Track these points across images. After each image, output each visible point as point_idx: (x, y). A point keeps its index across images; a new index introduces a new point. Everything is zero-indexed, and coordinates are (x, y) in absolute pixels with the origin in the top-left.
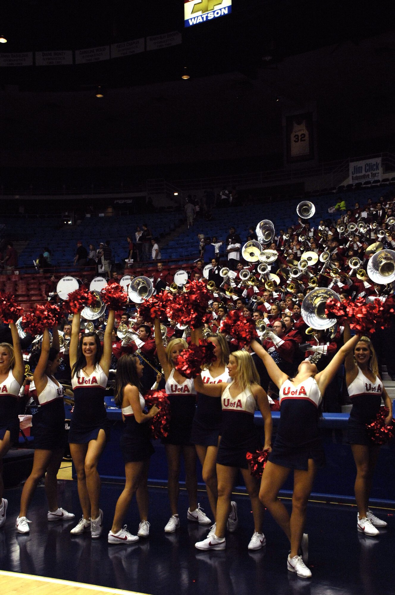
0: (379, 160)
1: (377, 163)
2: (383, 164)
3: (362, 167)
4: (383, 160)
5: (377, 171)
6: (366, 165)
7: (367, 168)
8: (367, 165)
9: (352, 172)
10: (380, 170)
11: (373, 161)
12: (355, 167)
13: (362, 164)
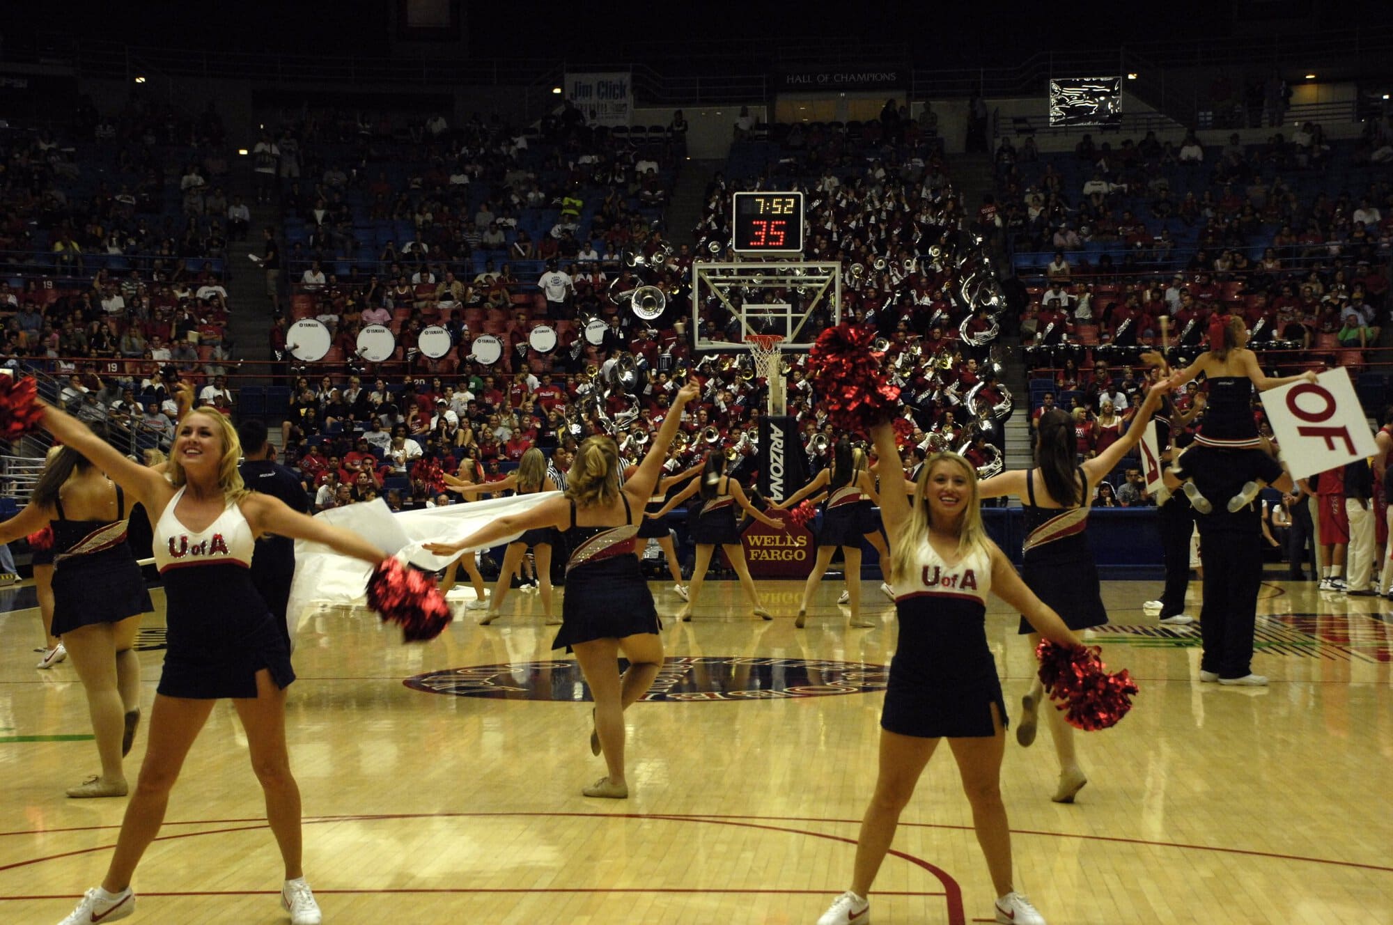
0: (626, 78)
1: (621, 82)
2: (633, 89)
3: (591, 87)
4: (634, 79)
5: (623, 101)
6: (599, 84)
7: (603, 90)
8: (601, 84)
9: (571, 95)
10: (629, 99)
11: (614, 78)
12: (576, 83)
13: (591, 79)
